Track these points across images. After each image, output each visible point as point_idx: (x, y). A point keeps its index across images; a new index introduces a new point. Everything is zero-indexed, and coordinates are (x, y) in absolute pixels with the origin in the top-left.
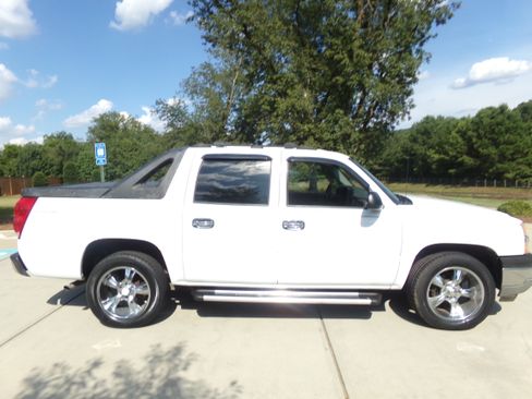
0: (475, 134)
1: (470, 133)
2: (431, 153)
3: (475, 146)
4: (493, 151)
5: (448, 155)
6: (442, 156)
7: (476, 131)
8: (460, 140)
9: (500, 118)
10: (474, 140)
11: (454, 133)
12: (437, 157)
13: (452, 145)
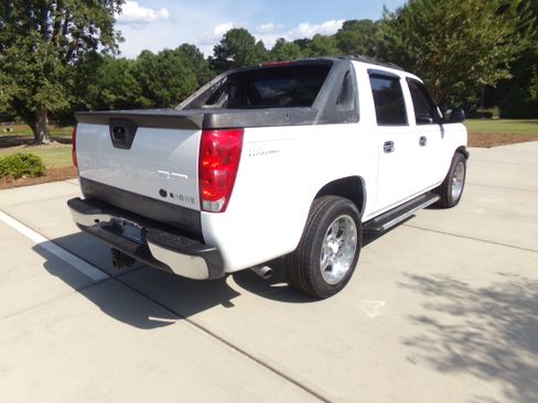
0: (147, 76)
1: (143, 74)
2: (106, 93)
3: (150, 88)
4: (165, 92)
5: (125, 95)
6: (120, 97)
7: (147, 72)
8: (134, 80)
9: (166, 62)
10: (148, 81)
11: (126, 73)
12: (113, 97)
13: (126, 85)
